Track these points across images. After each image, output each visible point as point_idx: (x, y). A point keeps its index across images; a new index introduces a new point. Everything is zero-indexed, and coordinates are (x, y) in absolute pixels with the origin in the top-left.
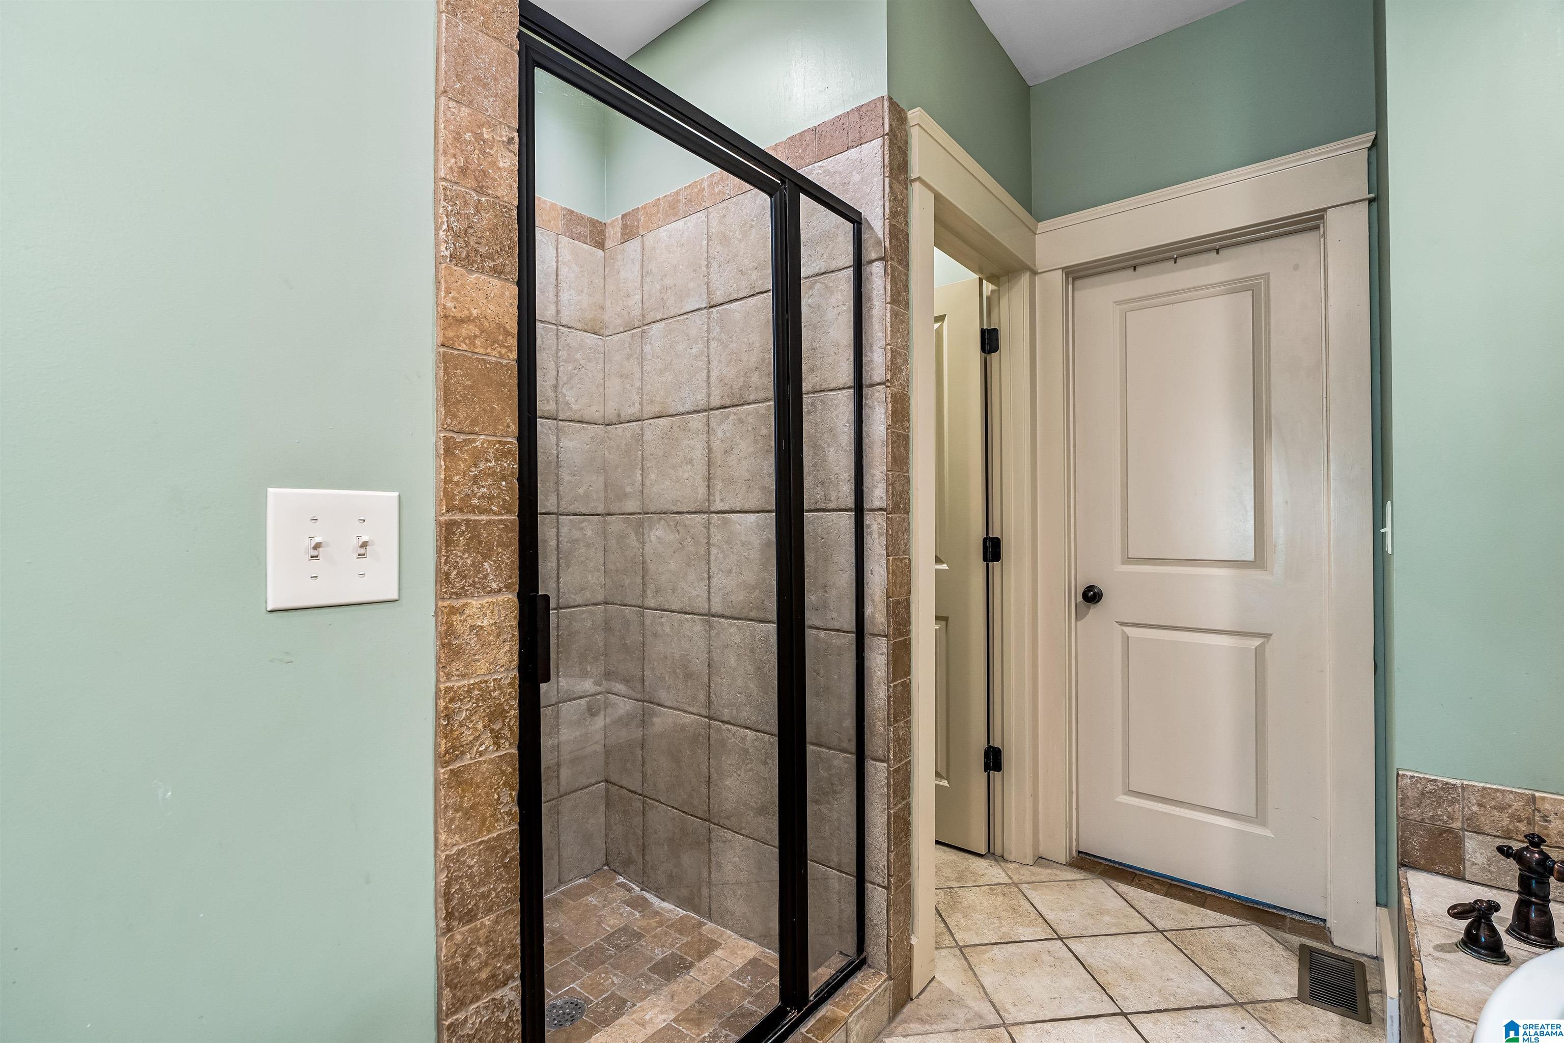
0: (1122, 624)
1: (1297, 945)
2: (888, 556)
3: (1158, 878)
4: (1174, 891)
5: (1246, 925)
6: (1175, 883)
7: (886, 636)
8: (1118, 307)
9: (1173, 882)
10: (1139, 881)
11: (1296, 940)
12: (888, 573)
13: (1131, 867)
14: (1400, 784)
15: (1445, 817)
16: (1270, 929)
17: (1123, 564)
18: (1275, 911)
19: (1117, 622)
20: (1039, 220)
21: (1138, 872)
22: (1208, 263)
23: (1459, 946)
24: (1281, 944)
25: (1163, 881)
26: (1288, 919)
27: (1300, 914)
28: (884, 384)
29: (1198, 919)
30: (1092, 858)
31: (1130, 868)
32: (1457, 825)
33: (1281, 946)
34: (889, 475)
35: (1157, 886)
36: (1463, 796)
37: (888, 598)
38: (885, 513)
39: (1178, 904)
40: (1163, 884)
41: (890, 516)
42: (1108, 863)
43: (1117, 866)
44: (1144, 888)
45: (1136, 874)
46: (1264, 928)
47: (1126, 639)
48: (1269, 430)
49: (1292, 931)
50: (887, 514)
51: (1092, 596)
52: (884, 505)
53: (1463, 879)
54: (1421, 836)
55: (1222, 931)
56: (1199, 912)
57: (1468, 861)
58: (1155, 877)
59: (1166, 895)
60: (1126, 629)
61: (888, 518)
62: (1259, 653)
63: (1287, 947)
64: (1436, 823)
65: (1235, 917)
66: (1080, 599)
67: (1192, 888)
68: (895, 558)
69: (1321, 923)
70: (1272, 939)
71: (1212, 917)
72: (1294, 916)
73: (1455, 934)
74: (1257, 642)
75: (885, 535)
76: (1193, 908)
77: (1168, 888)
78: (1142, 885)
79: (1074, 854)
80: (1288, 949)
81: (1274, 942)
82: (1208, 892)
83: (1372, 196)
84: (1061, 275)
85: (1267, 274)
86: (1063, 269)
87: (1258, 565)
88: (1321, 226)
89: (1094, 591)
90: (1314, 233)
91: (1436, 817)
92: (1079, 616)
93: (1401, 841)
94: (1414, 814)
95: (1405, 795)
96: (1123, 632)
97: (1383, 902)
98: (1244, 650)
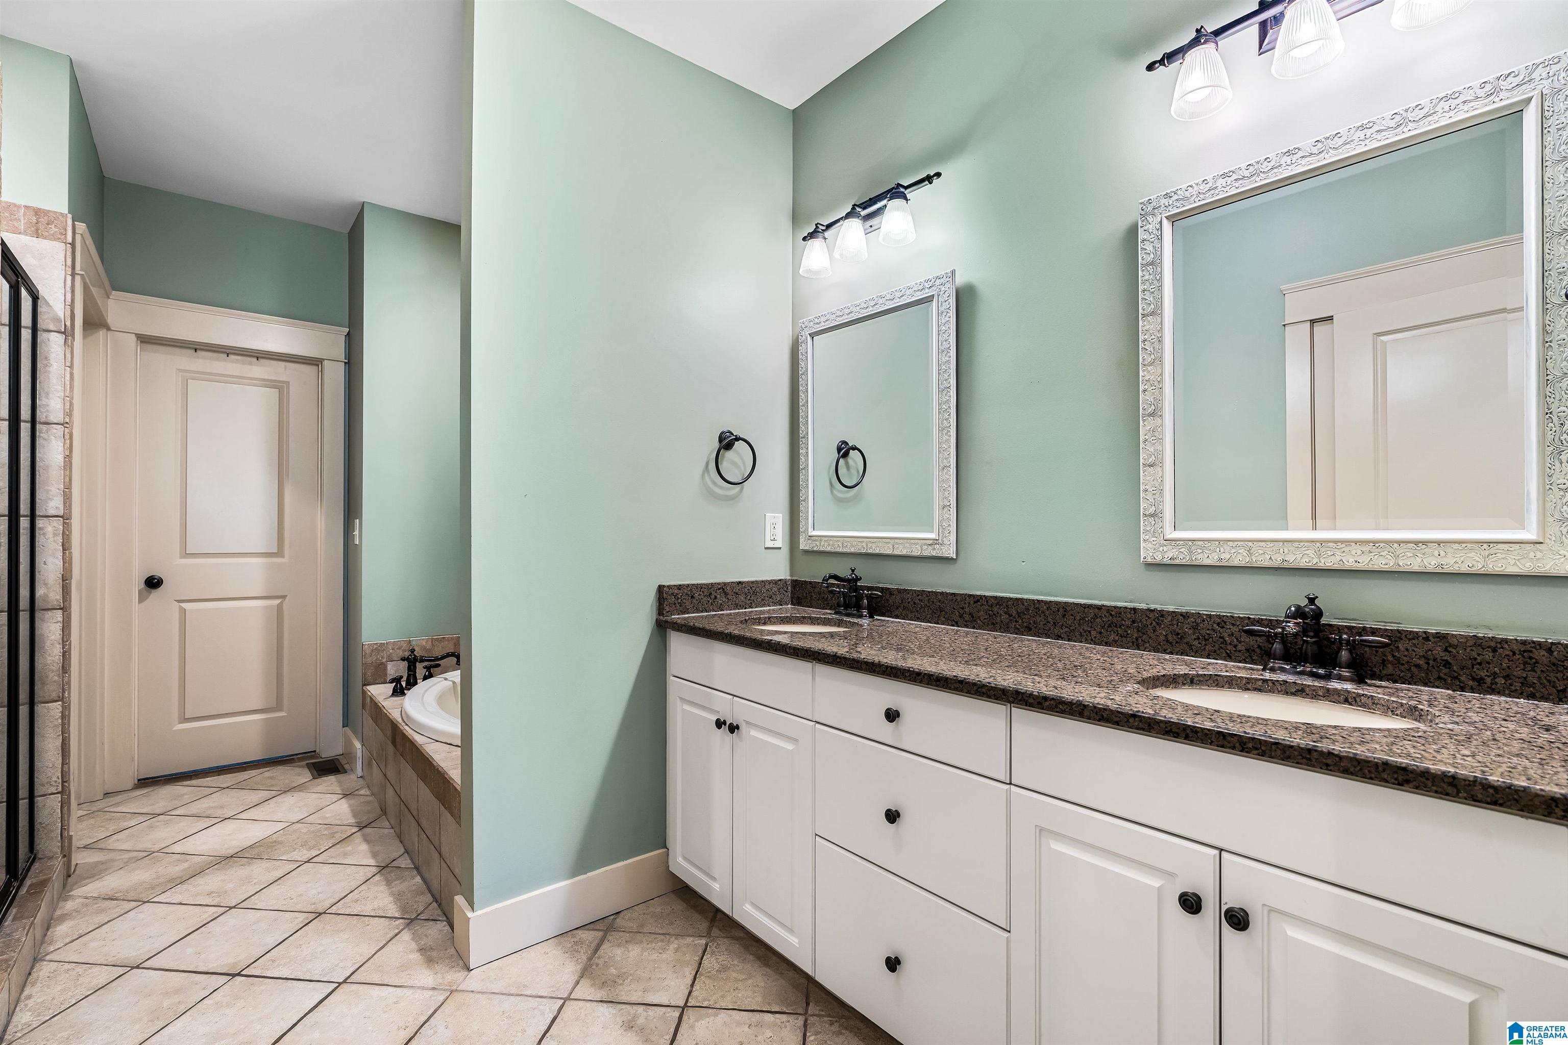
0: (178, 601)
1: (303, 764)
2: (63, 550)
3: (208, 771)
4: (223, 772)
5: (274, 768)
6: (222, 769)
7: (59, 610)
8: (180, 374)
9: (220, 769)
10: (196, 776)
12: (63, 563)
14: (364, 649)
15: (380, 658)
16: (287, 765)
17: (181, 558)
18: (286, 758)
19: (175, 601)
20: (115, 288)
22: (250, 364)
23: (392, 697)
26: (295, 758)
27: (300, 754)
28: (62, 424)
30: (151, 780)
32: (384, 660)
33: (297, 768)
34: (64, 492)
35: (210, 774)
36: (387, 647)
37: (63, 581)
38: (60, 520)
40: (214, 772)
41: (65, 521)
43: (174, 776)
44: (202, 778)
47: (183, 612)
48: (288, 475)
49: (300, 761)
51: (153, 583)
52: (60, 515)
53: (386, 682)
54: (371, 670)
58: (206, 771)
59: (219, 775)
60: (182, 605)
62: (280, 607)
63: (299, 767)
64: (377, 662)
66: (143, 585)
67: (233, 767)
69: (313, 754)
70: (290, 768)
72: (298, 756)
73: (388, 696)
74: (278, 601)
75: (61, 536)
76: (240, 774)
77: (219, 772)
78: (199, 777)
79: (136, 782)
80: (301, 767)
81: (293, 768)
82: (244, 765)
83: (347, 361)
84: (133, 337)
85: (289, 382)
86: (136, 334)
87: (279, 553)
88: (320, 365)
89: (156, 579)
90: (315, 368)
91: (377, 659)
92: (141, 599)
93: (364, 674)
94: (369, 660)
95: (366, 653)
96: (181, 607)
97: (346, 725)
98: (271, 607)
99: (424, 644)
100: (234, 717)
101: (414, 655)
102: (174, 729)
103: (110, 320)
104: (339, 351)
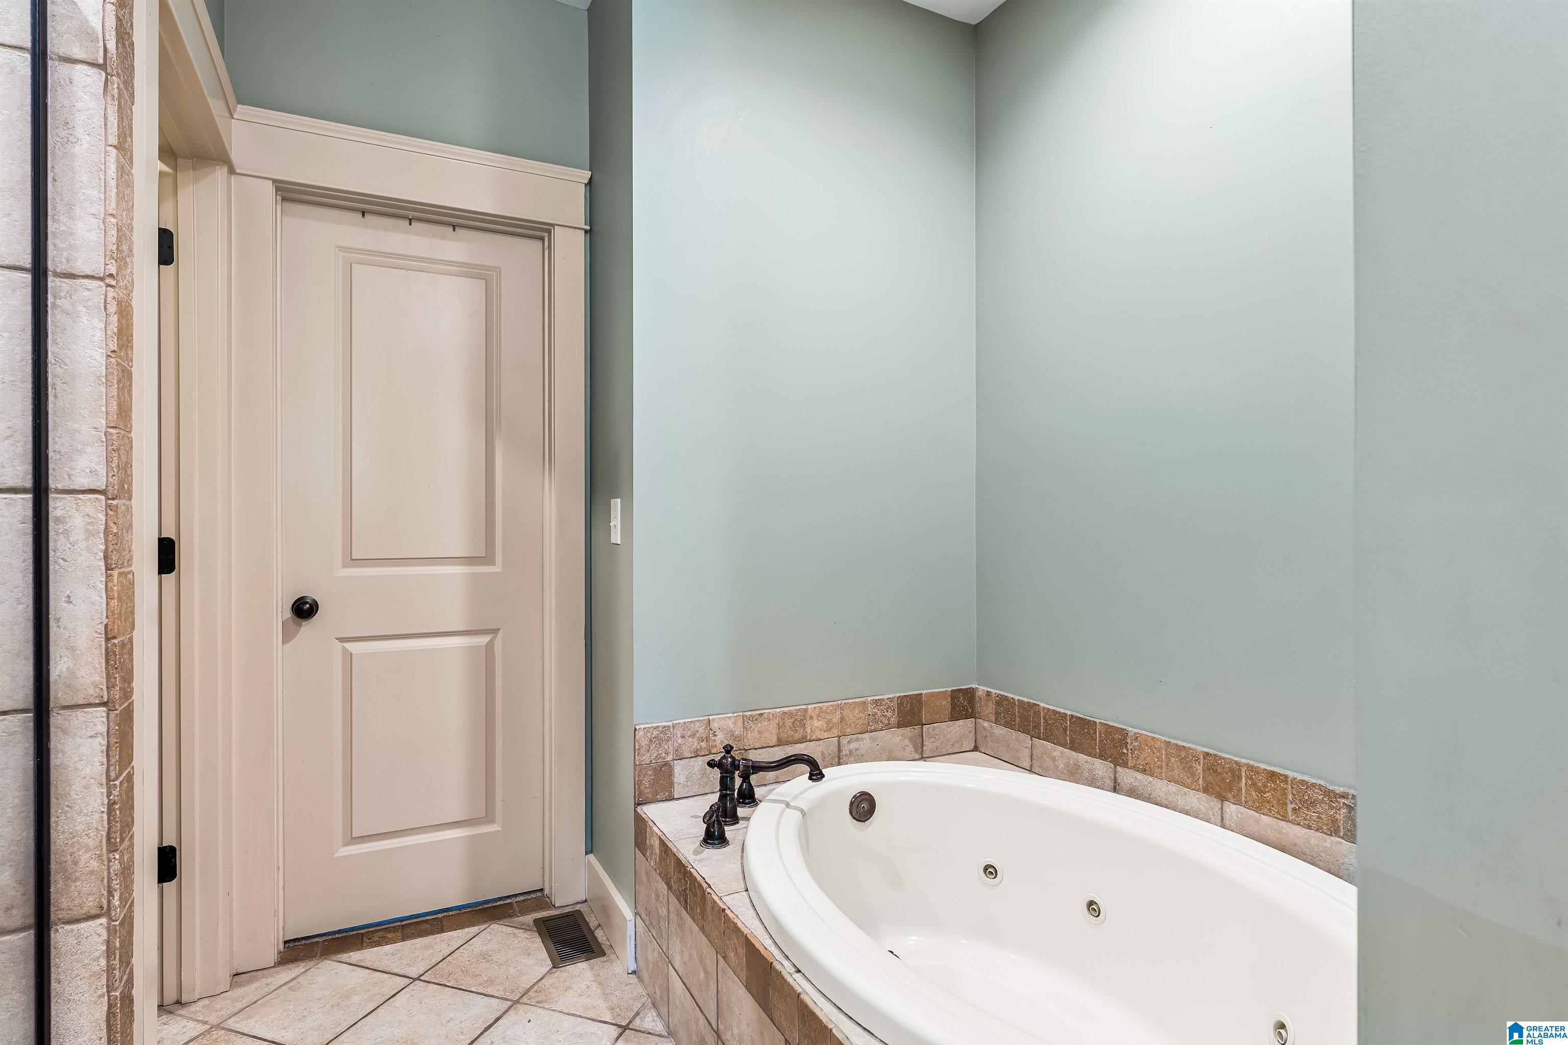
0: (342, 640)
1: (531, 923)
2: (108, 568)
3: (387, 926)
4: (409, 931)
5: (486, 928)
6: (406, 922)
7: (104, 704)
8: (341, 254)
9: (403, 923)
10: (370, 939)
11: (529, 918)
12: (109, 598)
13: (352, 929)
14: (637, 737)
15: (664, 754)
16: (506, 920)
17: (344, 566)
18: (502, 902)
19: (337, 639)
20: (242, 99)
21: (362, 931)
22: (444, 238)
23: (703, 846)
24: (520, 928)
25: (394, 927)
26: (515, 904)
27: (521, 894)
28: (101, 279)
29: (444, 946)
30: (303, 942)
31: (352, 931)
32: (669, 758)
33: (521, 931)
34: (111, 434)
35: (390, 936)
36: (674, 733)
37: (108, 639)
38: (103, 497)
39: (419, 942)
40: (395, 929)
41: (114, 502)
42: (325, 938)
43: (337, 936)
44: (378, 944)
45: (362, 934)
46: (501, 923)
47: (349, 657)
49: (524, 912)
50: (107, 499)
51: (304, 609)
52: (101, 485)
53: (674, 799)
54: (650, 775)
55: (470, 945)
56: (443, 939)
57: (676, 783)
58: (383, 927)
59: (403, 940)
60: (347, 645)
61: (108, 506)
62: (490, 647)
63: (524, 928)
64: (659, 761)
65: (474, 925)
66: (288, 614)
67: (423, 919)
68: (120, 572)
69: (539, 894)
70: (512, 929)
71: (455, 937)
72: (518, 899)
73: (695, 839)
74: (484, 640)
75: (102, 535)
76: (435, 939)
77: (402, 931)
78: (374, 942)
79: (281, 946)
80: (526, 929)
81: (515, 930)
82: (440, 916)
83: (588, 228)
84: (269, 187)
85: (500, 268)
86: (274, 181)
87: (487, 559)
88: (546, 239)
89: (307, 603)
90: (538, 244)
91: (658, 756)
92: (286, 640)
93: (638, 785)
94: (646, 759)
95: (640, 745)
96: (344, 649)
97: (589, 849)
98: (474, 649)
99: (732, 726)
100: (423, 833)
101: (732, 757)
102: (337, 855)
103: (235, 156)
104: (578, 214)
